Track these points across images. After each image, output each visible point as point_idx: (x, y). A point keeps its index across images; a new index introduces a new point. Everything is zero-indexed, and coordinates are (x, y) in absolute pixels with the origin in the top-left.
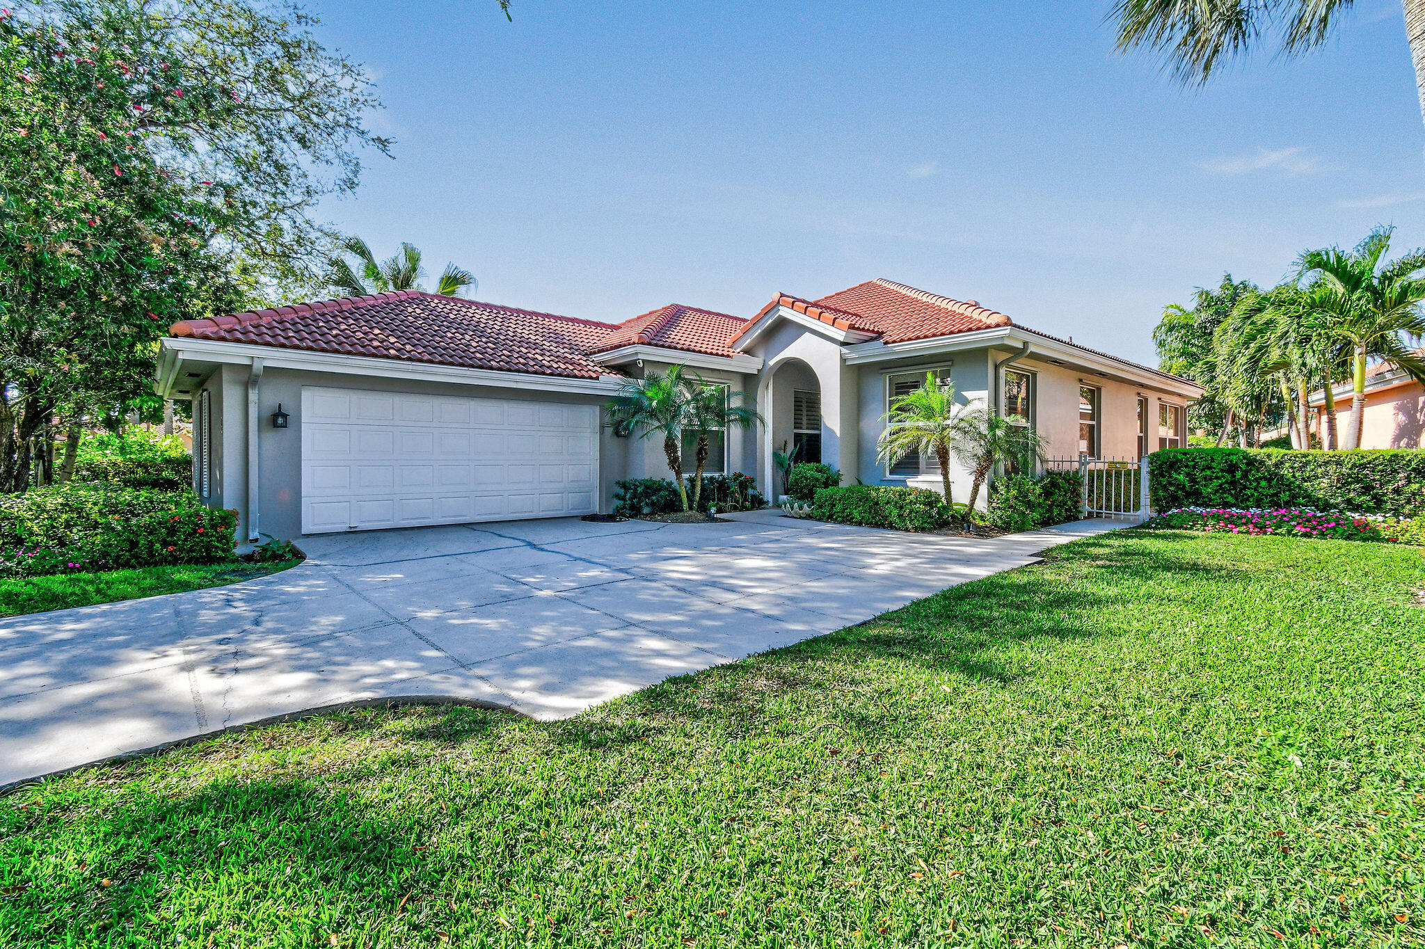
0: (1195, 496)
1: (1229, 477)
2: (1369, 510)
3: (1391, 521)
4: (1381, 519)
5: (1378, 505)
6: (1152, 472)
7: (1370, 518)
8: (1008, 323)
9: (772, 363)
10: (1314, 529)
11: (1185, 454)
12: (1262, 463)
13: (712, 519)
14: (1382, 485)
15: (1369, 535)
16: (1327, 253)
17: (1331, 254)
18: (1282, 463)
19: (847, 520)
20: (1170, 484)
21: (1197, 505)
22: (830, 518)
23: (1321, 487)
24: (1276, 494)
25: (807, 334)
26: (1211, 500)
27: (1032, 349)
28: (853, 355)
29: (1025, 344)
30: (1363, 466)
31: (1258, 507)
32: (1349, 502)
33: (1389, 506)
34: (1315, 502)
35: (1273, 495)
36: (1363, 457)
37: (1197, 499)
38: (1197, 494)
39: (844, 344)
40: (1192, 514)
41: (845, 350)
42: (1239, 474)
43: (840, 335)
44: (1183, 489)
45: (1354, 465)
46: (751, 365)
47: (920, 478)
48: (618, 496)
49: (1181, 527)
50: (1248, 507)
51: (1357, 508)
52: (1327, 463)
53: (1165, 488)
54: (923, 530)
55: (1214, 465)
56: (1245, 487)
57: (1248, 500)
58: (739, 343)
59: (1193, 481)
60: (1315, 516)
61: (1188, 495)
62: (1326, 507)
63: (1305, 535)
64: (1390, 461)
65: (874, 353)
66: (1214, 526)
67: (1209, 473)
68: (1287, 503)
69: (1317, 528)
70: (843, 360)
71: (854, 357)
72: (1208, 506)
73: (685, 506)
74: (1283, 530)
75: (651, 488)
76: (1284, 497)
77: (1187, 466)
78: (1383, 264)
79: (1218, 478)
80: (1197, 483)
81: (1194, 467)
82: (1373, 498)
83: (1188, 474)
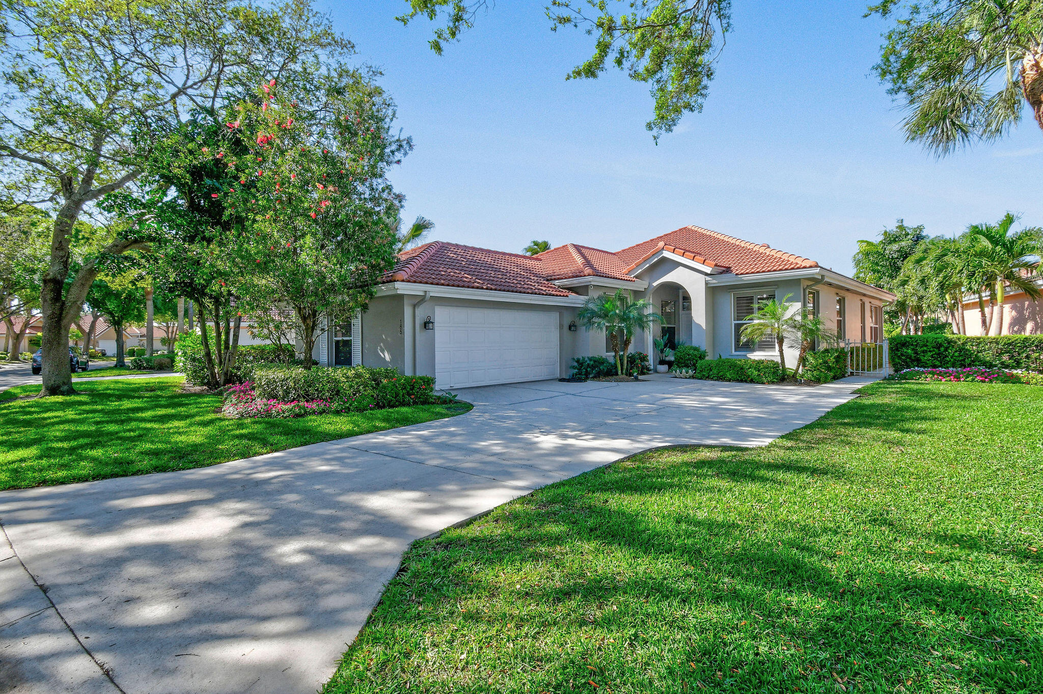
0: (918, 362)
1: (937, 351)
2: (1013, 368)
3: (1025, 373)
4: (1020, 372)
5: (1018, 365)
6: (891, 349)
7: (1015, 372)
8: (817, 266)
9: (655, 284)
10: (986, 378)
11: (911, 338)
12: (955, 342)
13: (636, 379)
14: (1019, 354)
15: (1015, 380)
16: (981, 225)
17: (984, 226)
18: (966, 343)
19: (721, 378)
20: (902, 355)
21: (918, 367)
22: (708, 378)
23: (988, 356)
24: (964, 360)
25: (681, 268)
26: (927, 364)
27: (826, 279)
28: (714, 281)
29: (823, 276)
30: (1010, 344)
31: (953, 367)
32: (1002, 363)
33: (1023, 365)
34: (984, 364)
35: (962, 360)
36: (1009, 339)
37: (918, 364)
38: (918, 360)
39: (706, 274)
40: (918, 372)
41: (708, 278)
42: (942, 349)
43: (708, 270)
44: (910, 358)
45: (1005, 344)
46: (641, 285)
47: (755, 353)
48: (574, 367)
49: (913, 379)
50: (948, 367)
51: (1007, 367)
52: (991, 343)
53: (899, 358)
54: (773, 383)
55: (928, 344)
56: (946, 356)
57: (947, 363)
58: (632, 272)
59: (916, 353)
60: (986, 372)
61: (913, 361)
62: (991, 366)
63: (983, 381)
64: (1023, 341)
65: (726, 280)
66: (931, 378)
67: (925, 348)
68: (969, 365)
69: (988, 377)
70: (707, 284)
71: (714, 282)
72: (925, 367)
73: (620, 372)
74: (970, 379)
75: (598, 362)
76: (968, 361)
77: (912, 345)
78: (1011, 233)
79: (930, 351)
80: (918, 354)
81: (916, 346)
82: (1015, 361)
83: (913, 349)
